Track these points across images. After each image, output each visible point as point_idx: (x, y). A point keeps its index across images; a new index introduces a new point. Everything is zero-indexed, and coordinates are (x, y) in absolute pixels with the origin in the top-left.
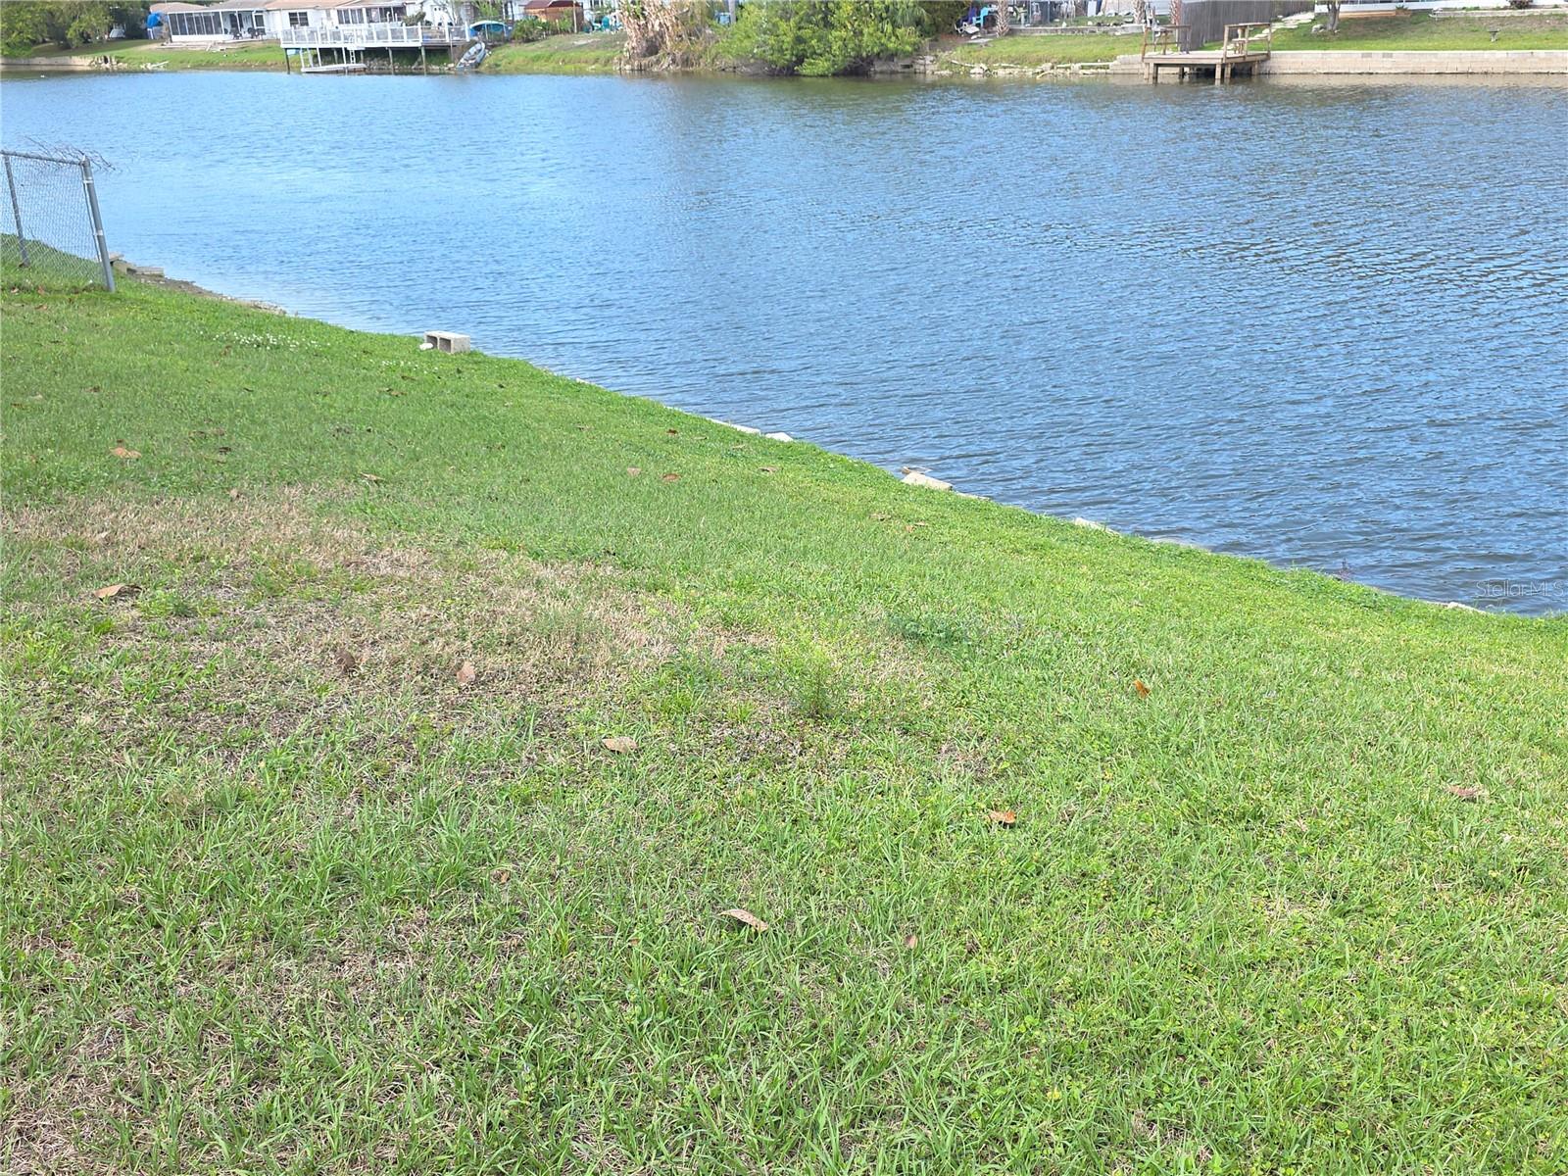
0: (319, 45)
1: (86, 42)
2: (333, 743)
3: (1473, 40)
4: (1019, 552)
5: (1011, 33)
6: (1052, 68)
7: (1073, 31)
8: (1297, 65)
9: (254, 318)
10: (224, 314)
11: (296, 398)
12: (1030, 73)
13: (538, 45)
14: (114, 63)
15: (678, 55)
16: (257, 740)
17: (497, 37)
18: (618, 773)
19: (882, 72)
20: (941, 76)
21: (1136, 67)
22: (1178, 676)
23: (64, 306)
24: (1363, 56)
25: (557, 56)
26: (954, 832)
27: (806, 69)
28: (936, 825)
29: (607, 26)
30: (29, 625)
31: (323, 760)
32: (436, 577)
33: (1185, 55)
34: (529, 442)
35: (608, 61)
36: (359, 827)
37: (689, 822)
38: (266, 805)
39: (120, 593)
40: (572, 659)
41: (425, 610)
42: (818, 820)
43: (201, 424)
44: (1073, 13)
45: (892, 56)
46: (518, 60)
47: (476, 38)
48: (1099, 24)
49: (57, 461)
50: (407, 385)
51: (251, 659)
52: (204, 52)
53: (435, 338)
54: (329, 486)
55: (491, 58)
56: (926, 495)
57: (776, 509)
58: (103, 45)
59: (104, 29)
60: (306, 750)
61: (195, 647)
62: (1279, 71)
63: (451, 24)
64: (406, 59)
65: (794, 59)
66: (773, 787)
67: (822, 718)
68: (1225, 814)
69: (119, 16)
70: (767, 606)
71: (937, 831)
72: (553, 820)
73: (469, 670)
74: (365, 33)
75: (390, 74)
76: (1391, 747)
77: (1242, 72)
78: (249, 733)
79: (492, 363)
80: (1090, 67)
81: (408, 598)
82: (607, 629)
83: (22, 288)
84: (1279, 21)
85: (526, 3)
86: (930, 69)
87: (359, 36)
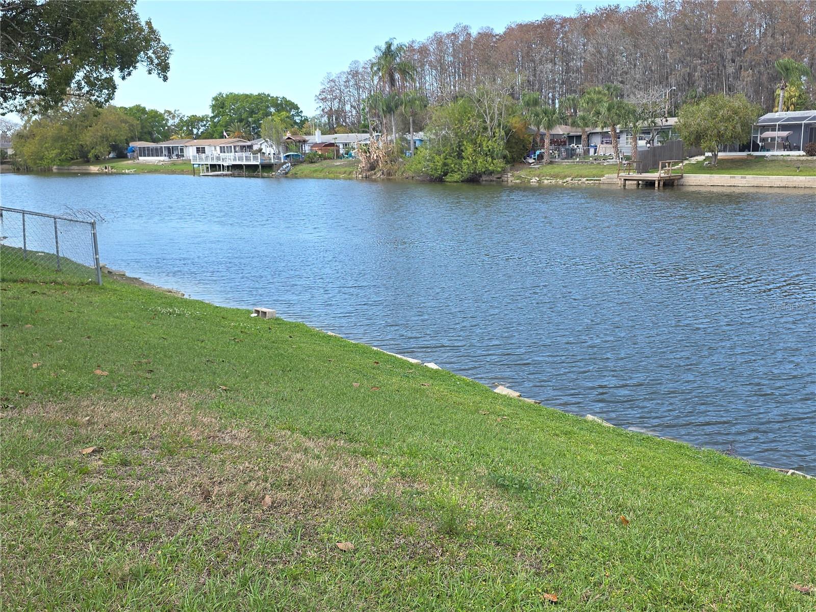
0: (210, 162)
1: (97, 159)
2: (197, 541)
3: (788, 171)
4: (557, 435)
5: (551, 163)
6: (572, 180)
7: (582, 162)
8: (697, 181)
9: (170, 299)
10: (154, 297)
11: (187, 343)
12: (561, 182)
13: (316, 164)
14: (110, 169)
15: (385, 171)
16: (158, 537)
17: (296, 161)
18: (344, 563)
19: (485, 181)
20: (516, 183)
21: (614, 180)
22: (644, 513)
23: (76, 292)
24: (731, 177)
25: (325, 170)
26: (524, 605)
27: (448, 178)
28: (515, 601)
29: (351, 156)
30: (47, 469)
31: (190, 551)
32: (254, 445)
33: (639, 175)
34: (303, 368)
35: (350, 173)
36: (207, 590)
37: (382, 595)
38: (161, 576)
39: (93, 451)
40: (321, 496)
41: (247, 464)
42: (451, 596)
43: (139, 357)
44: (582, 154)
45: (491, 173)
46: (307, 172)
47: (286, 161)
48: (595, 160)
49: (68, 377)
50: (243, 336)
51: (158, 491)
52: (154, 165)
53: (259, 311)
54: (201, 392)
55: (293, 171)
56: (507, 400)
57: (429, 408)
58: (105, 161)
59: (106, 153)
60: (183, 544)
61: (129, 483)
62: (687, 184)
63: (274, 154)
64: (251, 171)
65: (442, 173)
66: (427, 575)
67: (453, 534)
68: (672, 599)
69: (114, 148)
70: (424, 466)
71: (515, 605)
72: (309, 591)
73: (268, 500)
74: (232, 158)
75: (243, 177)
76: (761, 560)
77: (669, 184)
78: (154, 533)
79: (286, 324)
80: (591, 180)
81: (239, 457)
82: (340, 478)
83: (56, 283)
84: (687, 159)
85: (312, 145)
86: (510, 179)
87: (230, 159)
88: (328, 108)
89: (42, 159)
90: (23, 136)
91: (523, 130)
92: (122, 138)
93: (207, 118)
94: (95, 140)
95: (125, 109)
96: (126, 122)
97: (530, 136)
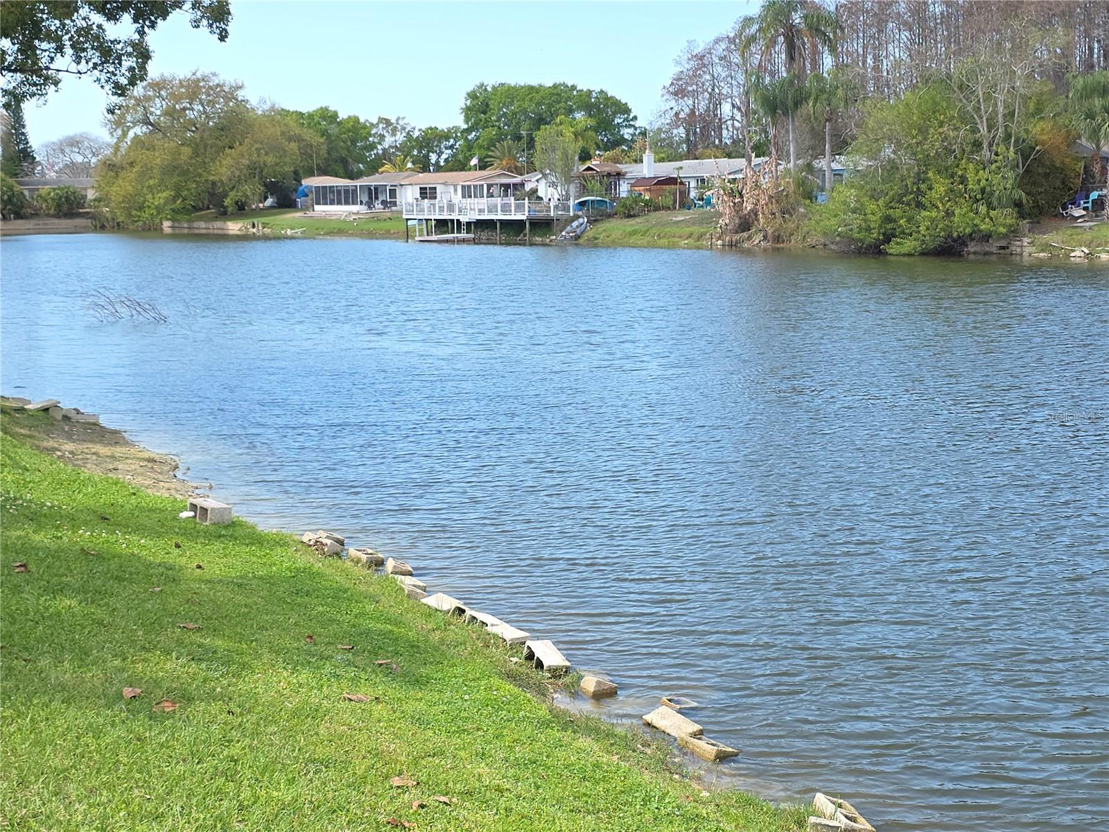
0: (436, 216)
1: (240, 209)
13: (638, 220)
14: (260, 228)
15: (770, 232)
17: (598, 213)
19: (975, 253)
20: (1039, 257)
25: (654, 230)
27: (893, 248)
29: (708, 203)
35: (700, 237)
45: (986, 237)
46: (616, 234)
47: (580, 213)
52: (339, 221)
53: (196, 506)
55: (591, 232)
58: (255, 213)
59: (256, 198)
64: (511, 231)
65: (881, 237)
69: (271, 188)
74: (477, 207)
75: (495, 244)
85: (633, 181)
86: (1027, 250)
87: (476, 209)
88: (687, 110)
89: (141, 208)
90: (114, 166)
91: (1063, 147)
92: (287, 169)
93: (456, 132)
94: (237, 173)
95: (301, 114)
96: (298, 139)
97: (1078, 159)
